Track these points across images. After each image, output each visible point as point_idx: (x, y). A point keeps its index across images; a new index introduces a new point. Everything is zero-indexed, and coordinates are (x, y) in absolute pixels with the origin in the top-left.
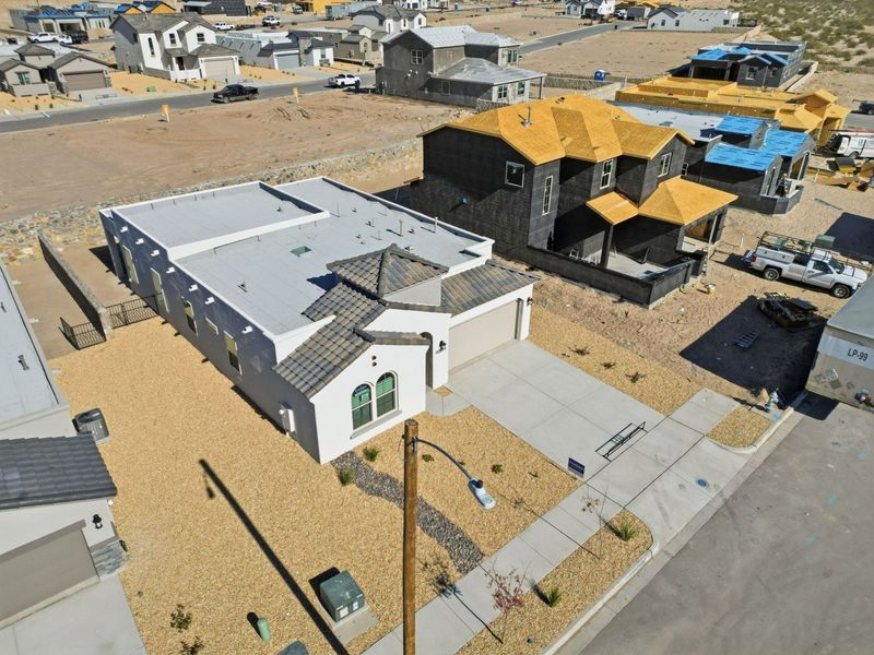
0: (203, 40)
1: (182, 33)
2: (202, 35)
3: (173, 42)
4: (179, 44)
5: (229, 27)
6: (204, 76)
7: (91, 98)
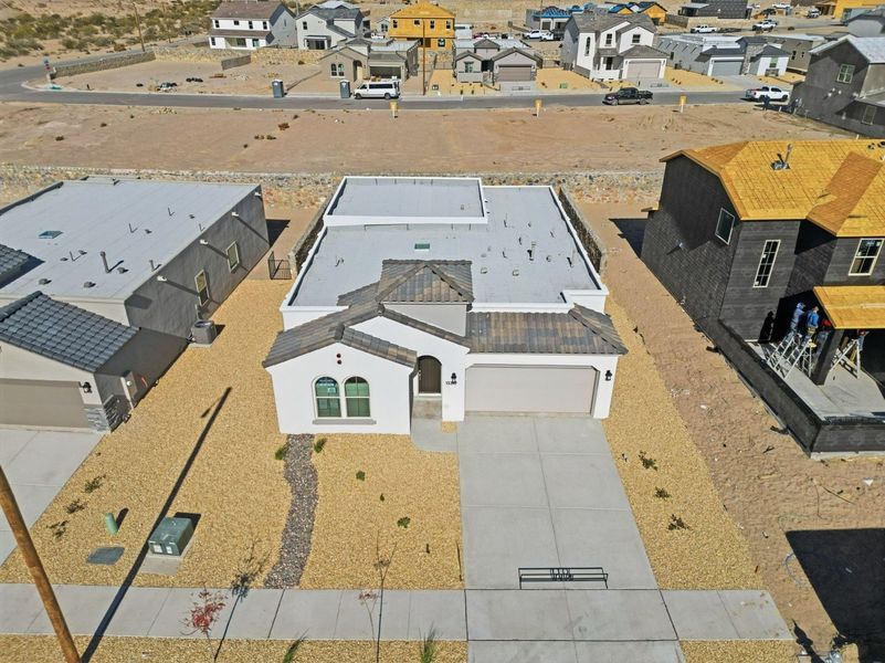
0: (638, 41)
1: (618, 34)
2: (639, 36)
3: (609, 42)
4: (613, 45)
5: (710, 30)
6: (624, 76)
7: (508, 89)
